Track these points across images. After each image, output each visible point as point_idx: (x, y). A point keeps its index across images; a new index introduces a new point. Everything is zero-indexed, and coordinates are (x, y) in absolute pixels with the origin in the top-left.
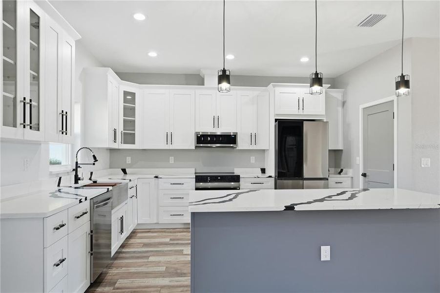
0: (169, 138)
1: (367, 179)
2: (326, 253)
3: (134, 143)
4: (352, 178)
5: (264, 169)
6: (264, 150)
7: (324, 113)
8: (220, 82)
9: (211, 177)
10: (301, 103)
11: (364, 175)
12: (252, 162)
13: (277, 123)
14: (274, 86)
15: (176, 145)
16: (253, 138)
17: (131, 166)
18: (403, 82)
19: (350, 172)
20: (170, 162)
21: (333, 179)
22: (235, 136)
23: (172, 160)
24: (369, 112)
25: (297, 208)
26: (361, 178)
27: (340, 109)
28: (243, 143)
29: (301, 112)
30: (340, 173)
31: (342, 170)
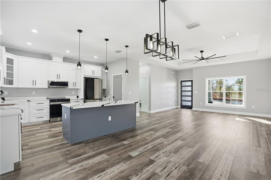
0: (34, 82)
1: (114, 98)
2: (110, 118)
3: (12, 84)
4: (109, 98)
5: (78, 96)
6: (78, 89)
7: (101, 76)
8: (77, 66)
9: (57, 100)
10: (93, 72)
11: (113, 97)
12: (73, 93)
13: (85, 79)
14: (84, 65)
15: (38, 86)
16: (75, 84)
17: (7, 96)
18: (127, 72)
19: (109, 97)
20: (33, 94)
21: (104, 99)
22: (67, 83)
23: (34, 93)
24: (115, 77)
25: (105, 106)
26: (112, 98)
27: (105, 75)
28: (70, 86)
29: (93, 75)
30: (105, 97)
31: (106, 96)
